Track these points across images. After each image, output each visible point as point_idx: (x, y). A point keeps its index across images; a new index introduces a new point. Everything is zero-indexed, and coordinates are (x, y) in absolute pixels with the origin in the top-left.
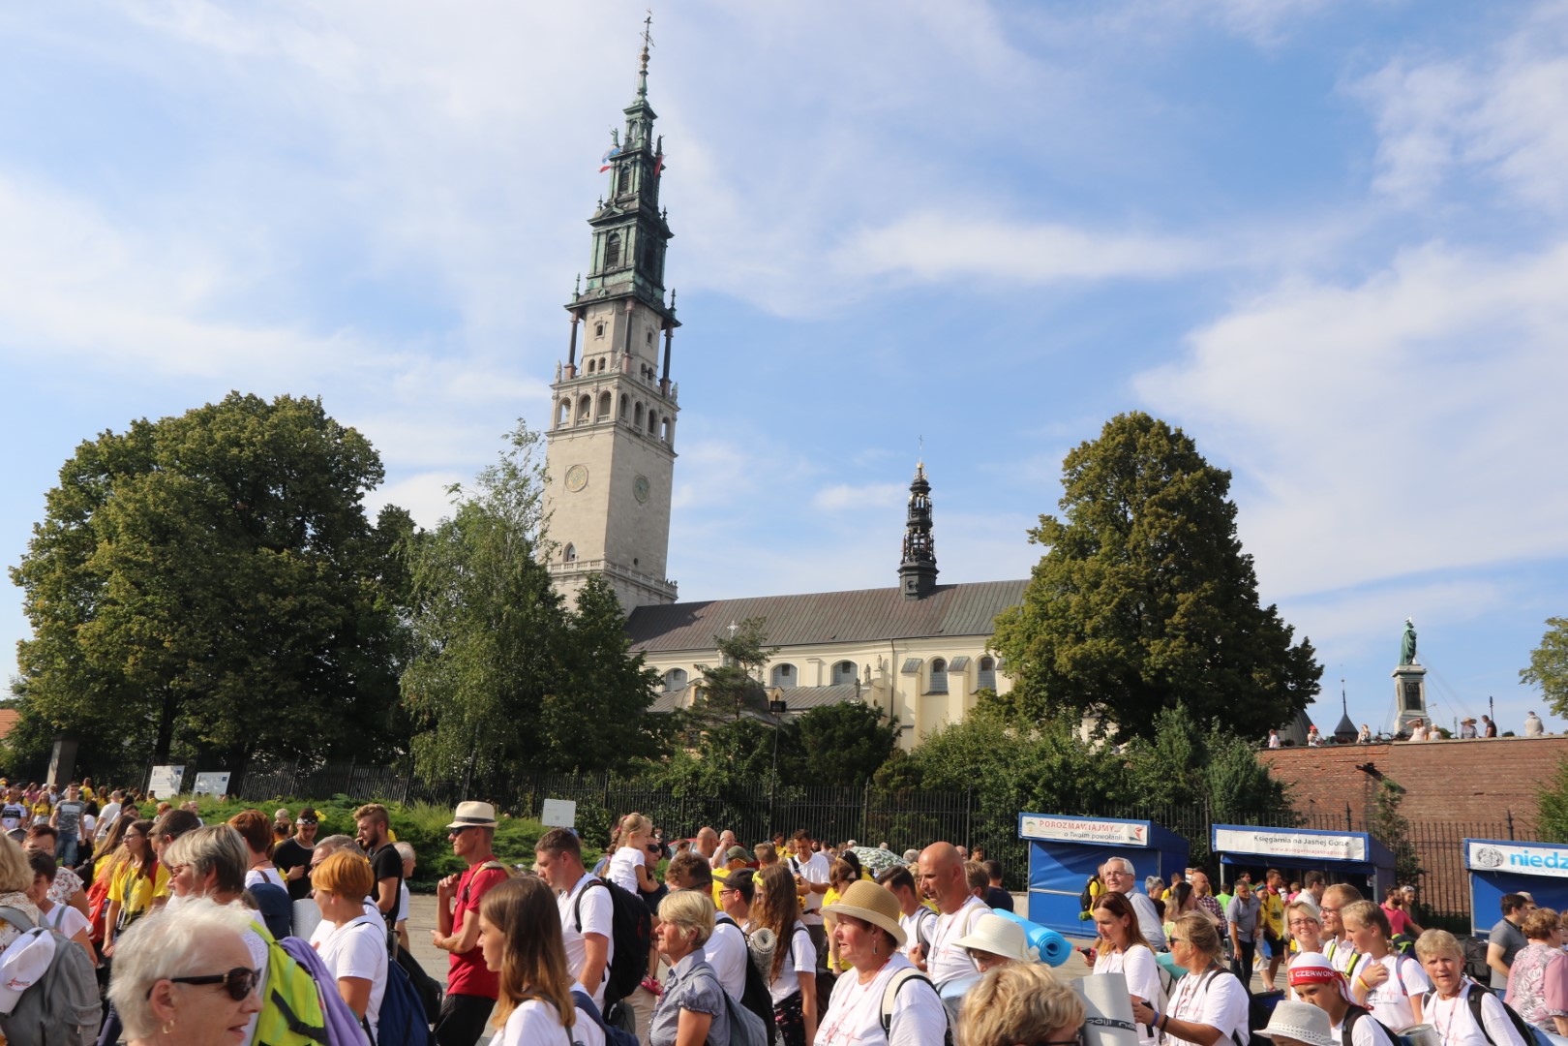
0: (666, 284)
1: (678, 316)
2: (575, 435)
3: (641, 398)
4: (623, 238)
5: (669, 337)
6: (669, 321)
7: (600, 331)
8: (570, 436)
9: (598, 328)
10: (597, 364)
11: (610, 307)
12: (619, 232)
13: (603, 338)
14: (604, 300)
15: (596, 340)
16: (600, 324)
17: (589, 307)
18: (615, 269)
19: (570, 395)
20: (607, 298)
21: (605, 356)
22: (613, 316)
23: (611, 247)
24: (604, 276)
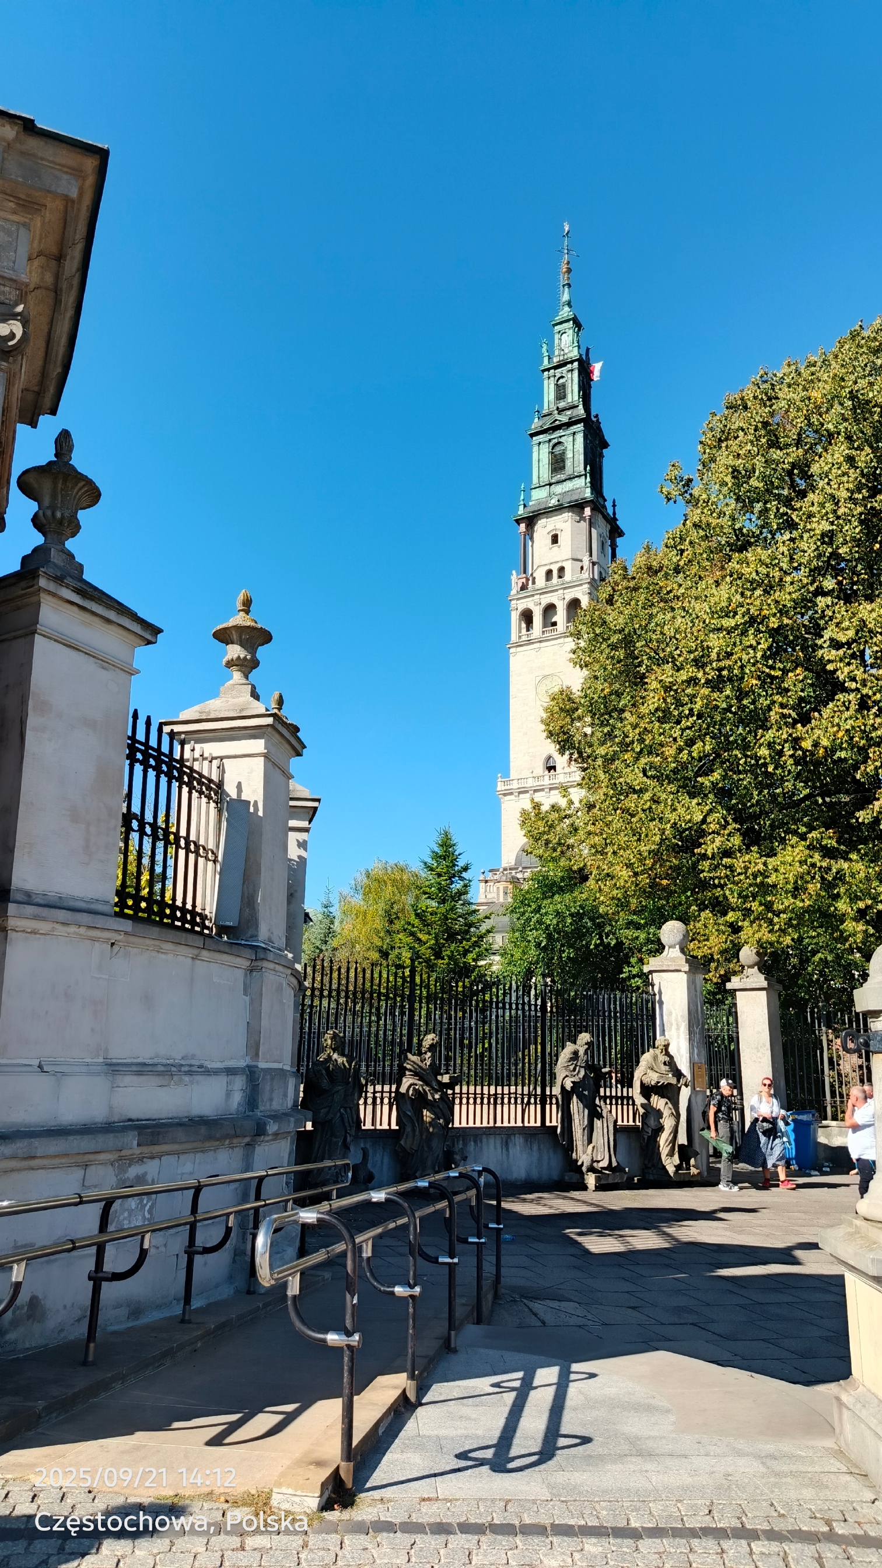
1: (619, 524)
2: (543, 645)
4: (570, 447)
5: (614, 544)
6: (614, 529)
8: (537, 645)
9: (552, 536)
10: (555, 574)
11: (567, 515)
12: (562, 440)
13: (559, 547)
14: (559, 509)
15: (551, 549)
16: (554, 533)
17: (541, 516)
18: (563, 477)
19: (532, 606)
20: (562, 505)
21: (564, 564)
22: (569, 523)
23: (555, 456)
24: (551, 484)
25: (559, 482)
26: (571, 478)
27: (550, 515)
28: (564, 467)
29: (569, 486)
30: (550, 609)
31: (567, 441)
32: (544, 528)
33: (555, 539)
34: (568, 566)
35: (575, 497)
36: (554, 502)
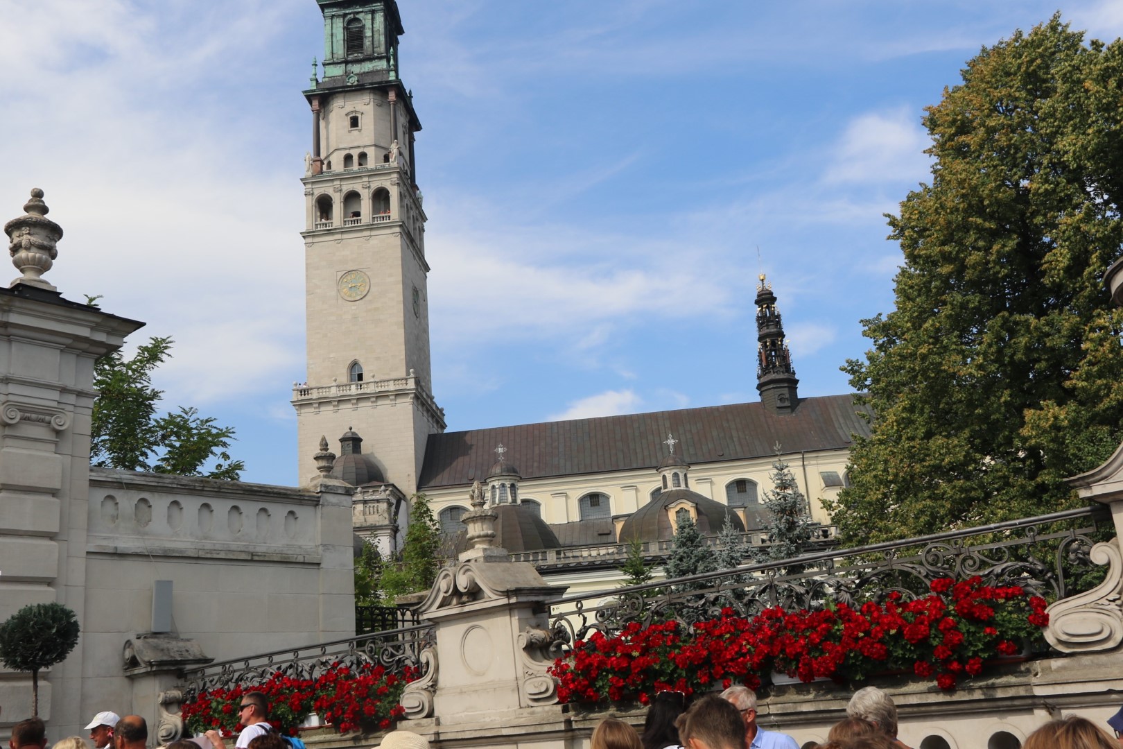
2: (345, 236)
3: (408, 200)
4: (368, 24)
7: (354, 122)
8: (338, 236)
9: (352, 118)
10: (355, 159)
11: (367, 97)
12: (360, 16)
13: (360, 130)
14: (359, 89)
15: (350, 132)
16: (354, 115)
17: (337, 95)
18: (361, 56)
19: (330, 192)
20: (363, 85)
21: (366, 150)
22: (371, 106)
23: (351, 32)
24: (346, 62)
25: (356, 61)
26: (370, 59)
27: (347, 94)
28: (361, 46)
29: (368, 66)
30: (352, 197)
31: (366, 19)
32: (340, 109)
34: (371, 152)
35: (377, 79)
36: (353, 80)
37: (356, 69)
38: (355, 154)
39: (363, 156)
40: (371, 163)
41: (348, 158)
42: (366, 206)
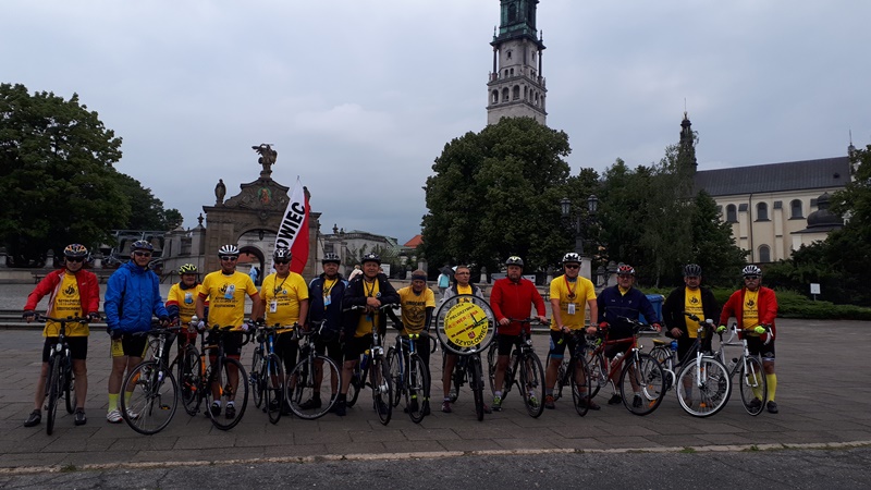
0: (537, 28)
1: (544, 44)
2: (503, 107)
3: (532, 87)
4: (518, 7)
5: (540, 54)
6: (540, 47)
8: (500, 108)
9: (509, 53)
10: (509, 72)
11: (514, 43)
13: (511, 58)
14: (511, 39)
15: (508, 59)
16: (510, 51)
17: (503, 43)
18: (514, 22)
19: (498, 88)
20: (514, 37)
21: (513, 67)
22: (516, 47)
23: (511, 11)
24: (508, 26)
25: (513, 25)
26: (517, 23)
27: (508, 41)
28: (515, 17)
29: (517, 27)
30: (506, 90)
31: (517, 3)
32: (506, 47)
33: (509, 55)
34: (515, 68)
35: (519, 33)
36: (509, 36)
37: (512, 29)
38: (509, 69)
39: (512, 70)
40: (515, 74)
41: (507, 71)
42: (511, 94)
